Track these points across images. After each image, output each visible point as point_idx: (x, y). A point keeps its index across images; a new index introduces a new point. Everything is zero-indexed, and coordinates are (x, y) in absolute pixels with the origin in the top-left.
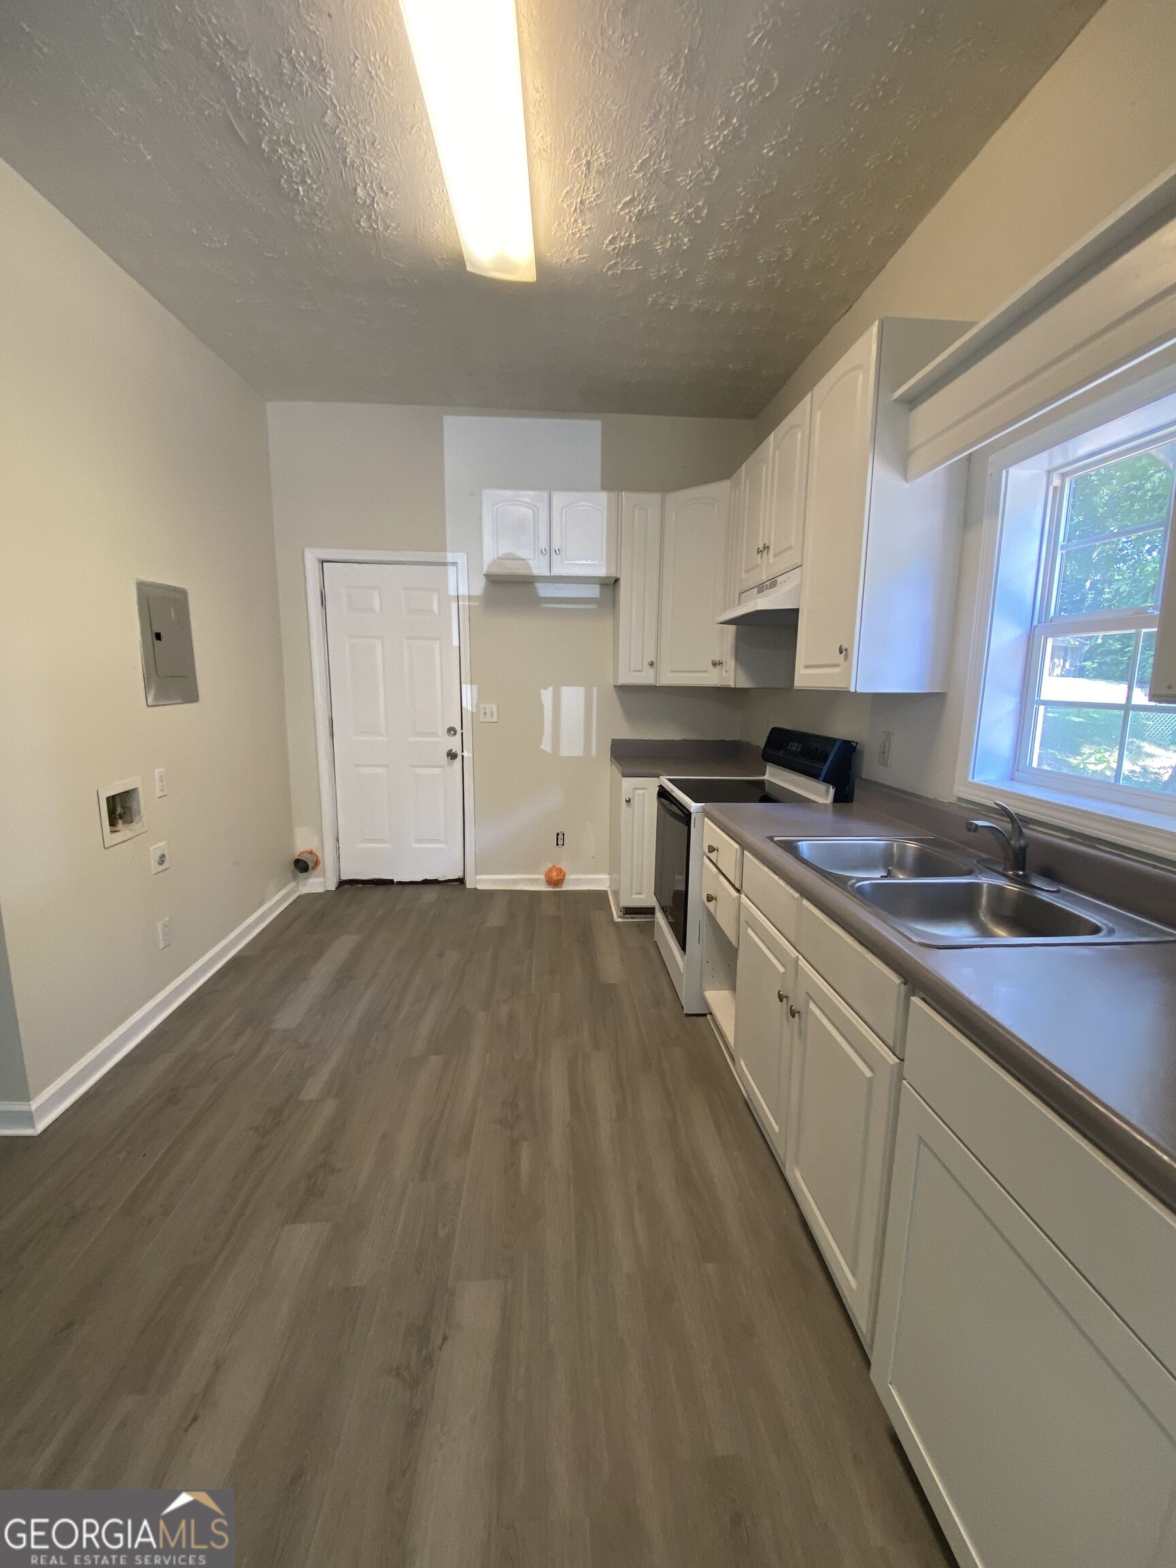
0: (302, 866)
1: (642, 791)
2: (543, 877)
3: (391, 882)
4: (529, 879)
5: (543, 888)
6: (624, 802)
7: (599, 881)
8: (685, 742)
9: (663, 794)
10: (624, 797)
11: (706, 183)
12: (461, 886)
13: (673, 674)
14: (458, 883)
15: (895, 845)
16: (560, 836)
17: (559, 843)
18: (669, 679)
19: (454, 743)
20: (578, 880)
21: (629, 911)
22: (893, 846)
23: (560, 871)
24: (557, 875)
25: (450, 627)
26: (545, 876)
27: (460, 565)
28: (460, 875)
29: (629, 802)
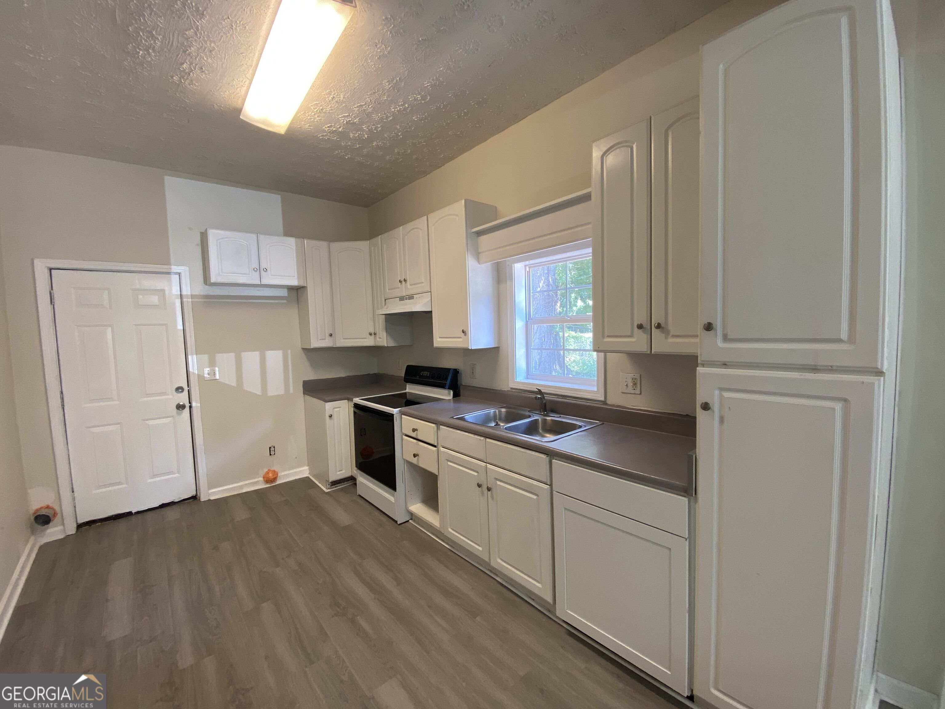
0: (42, 520)
1: (338, 409)
2: (262, 479)
3: (130, 514)
4: (251, 483)
5: (264, 486)
6: (327, 417)
7: (303, 472)
9: (360, 408)
10: (327, 414)
11: (385, 120)
12: (196, 501)
13: (344, 340)
14: (191, 500)
15: (497, 411)
16: (272, 449)
17: (271, 454)
18: (342, 343)
19: (183, 398)
20: (287, 475)
21: (333, 484)
22: (496, 411)
23: (274, 472)
24: (273, 475)
25: (174, 317)
26: (263, 478)
27: (183, 275)
28: (194, 493)
29: (331, 416)
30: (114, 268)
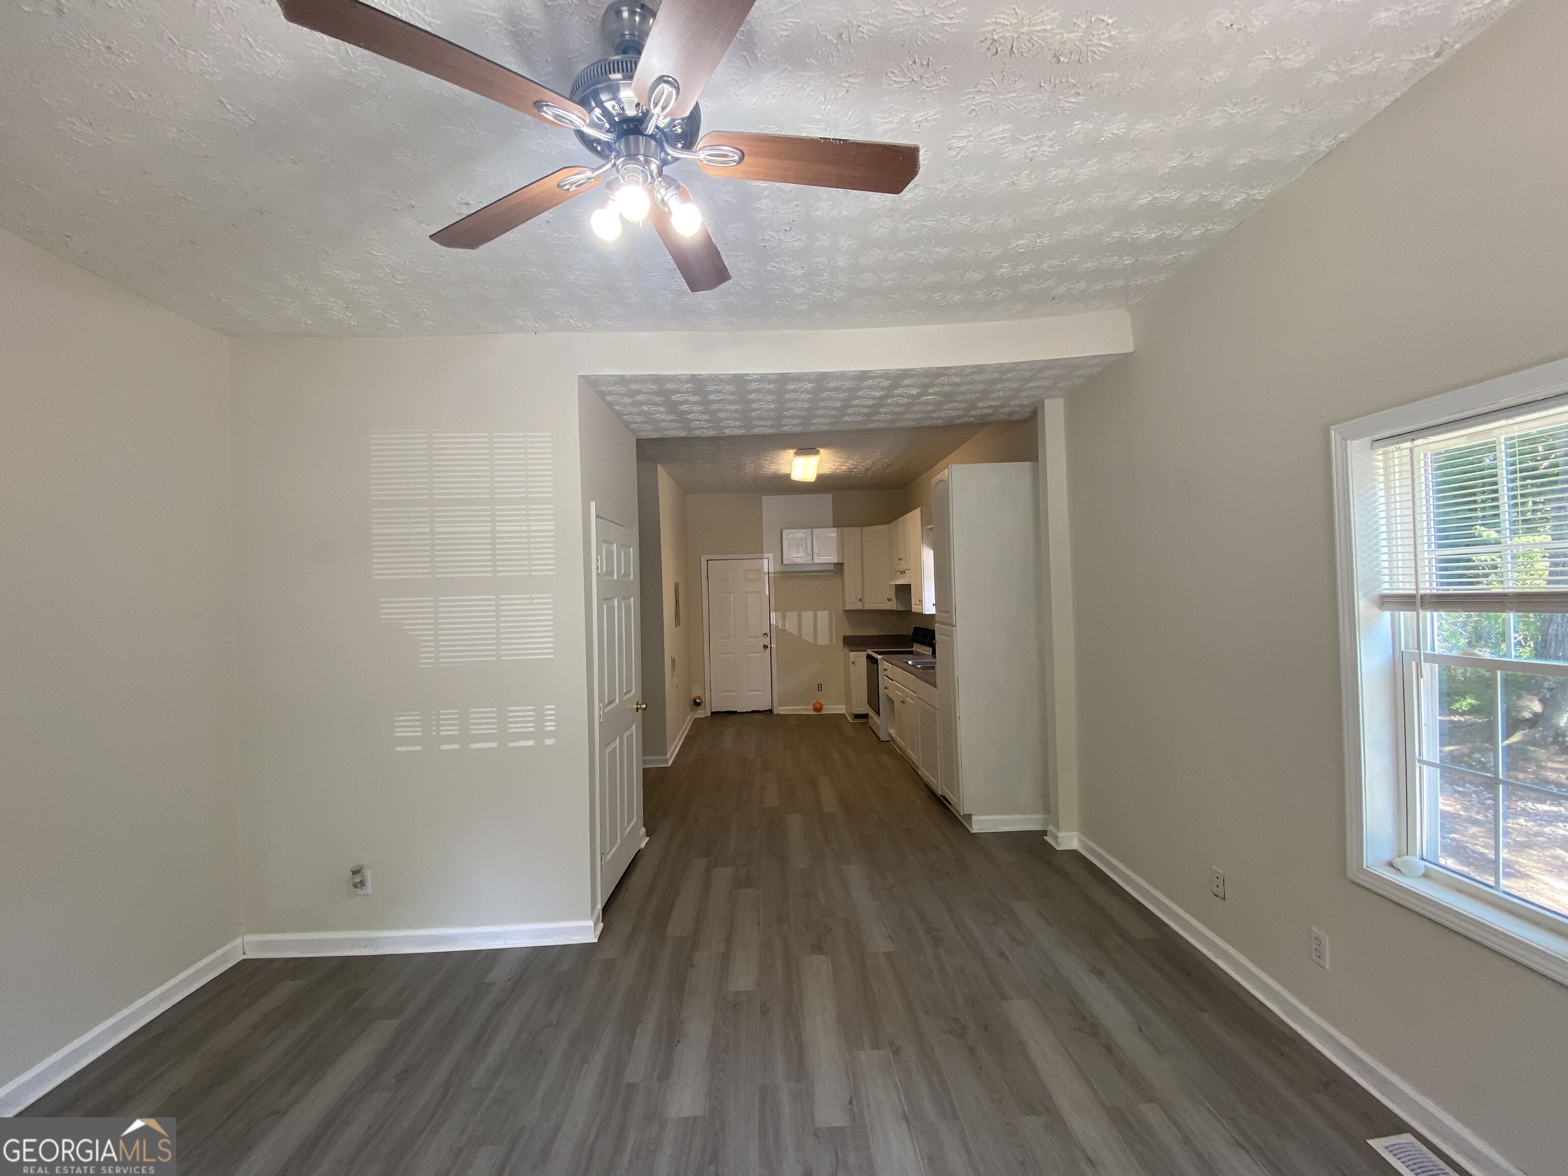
0: (697, 704)
1: (859, 657)
2: (811, 707)
3: (735, 712)
4: (804, 709)
5: (812, 713)
6: (851, 663)
7: (841, 709)
8: (879, 636)
9: (869, 657)
10: (852, 661)
12: (770, 713)
13: (871, 604)
14: (769, 711)
16: (820, 686)
17: (820, 690)
18: (869, 606)
19: (767, 641)
20: (829, 708)
21: (857, 716)
23: (820, 704)
24: (819, 706)
25: (765, 587)
26: (813, 707)
27: (770, 559)
28: (770, 707)
29: (853, 663)
30: (738, 558)
